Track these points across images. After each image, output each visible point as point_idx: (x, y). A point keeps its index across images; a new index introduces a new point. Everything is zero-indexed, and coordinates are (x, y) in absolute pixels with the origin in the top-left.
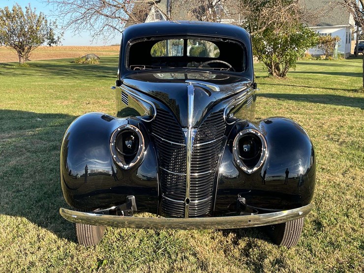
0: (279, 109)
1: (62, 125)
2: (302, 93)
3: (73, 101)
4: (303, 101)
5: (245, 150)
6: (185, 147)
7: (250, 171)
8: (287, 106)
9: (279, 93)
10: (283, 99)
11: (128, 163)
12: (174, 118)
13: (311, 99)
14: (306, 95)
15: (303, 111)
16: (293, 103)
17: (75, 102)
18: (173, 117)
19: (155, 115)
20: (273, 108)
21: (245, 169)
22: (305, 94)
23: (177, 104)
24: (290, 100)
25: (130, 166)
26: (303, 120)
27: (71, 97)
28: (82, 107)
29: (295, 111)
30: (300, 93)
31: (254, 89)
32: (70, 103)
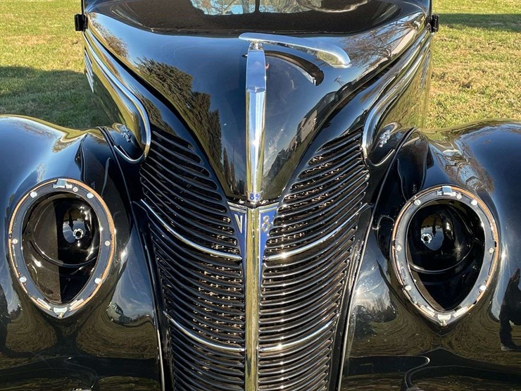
0: (454, 49)
1: (15, 94)
2: (494, 13)
3: (49, 37)
4: (498, 28)
5: (426, 239)
6: (238, 262)
7: (445, 318)
8: (469, 43)
9: (448, 11)
10: (458, 26)
11: (66, 298)
12: (201, 165)
13: (513, 25)
14: (502, 16)
15: (503, 51)
16: (479, 34)
17: (51, 40)
18: (198, 161)
19: (148, 143)
20: (442, 47)
21: (429, 312)
22: (499, 12)
23: (212, 110)
24: (473, 26)
25: (71, 308)
26: (507, 74)
27: (45, 28)
28: (63, 50)
29: (487, 53)
30: (491, 12)
31: (433, 30)
32: (41, 42)
